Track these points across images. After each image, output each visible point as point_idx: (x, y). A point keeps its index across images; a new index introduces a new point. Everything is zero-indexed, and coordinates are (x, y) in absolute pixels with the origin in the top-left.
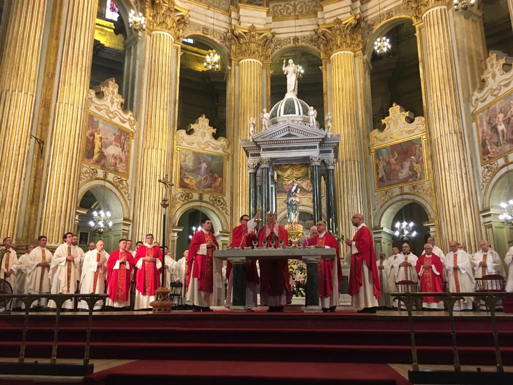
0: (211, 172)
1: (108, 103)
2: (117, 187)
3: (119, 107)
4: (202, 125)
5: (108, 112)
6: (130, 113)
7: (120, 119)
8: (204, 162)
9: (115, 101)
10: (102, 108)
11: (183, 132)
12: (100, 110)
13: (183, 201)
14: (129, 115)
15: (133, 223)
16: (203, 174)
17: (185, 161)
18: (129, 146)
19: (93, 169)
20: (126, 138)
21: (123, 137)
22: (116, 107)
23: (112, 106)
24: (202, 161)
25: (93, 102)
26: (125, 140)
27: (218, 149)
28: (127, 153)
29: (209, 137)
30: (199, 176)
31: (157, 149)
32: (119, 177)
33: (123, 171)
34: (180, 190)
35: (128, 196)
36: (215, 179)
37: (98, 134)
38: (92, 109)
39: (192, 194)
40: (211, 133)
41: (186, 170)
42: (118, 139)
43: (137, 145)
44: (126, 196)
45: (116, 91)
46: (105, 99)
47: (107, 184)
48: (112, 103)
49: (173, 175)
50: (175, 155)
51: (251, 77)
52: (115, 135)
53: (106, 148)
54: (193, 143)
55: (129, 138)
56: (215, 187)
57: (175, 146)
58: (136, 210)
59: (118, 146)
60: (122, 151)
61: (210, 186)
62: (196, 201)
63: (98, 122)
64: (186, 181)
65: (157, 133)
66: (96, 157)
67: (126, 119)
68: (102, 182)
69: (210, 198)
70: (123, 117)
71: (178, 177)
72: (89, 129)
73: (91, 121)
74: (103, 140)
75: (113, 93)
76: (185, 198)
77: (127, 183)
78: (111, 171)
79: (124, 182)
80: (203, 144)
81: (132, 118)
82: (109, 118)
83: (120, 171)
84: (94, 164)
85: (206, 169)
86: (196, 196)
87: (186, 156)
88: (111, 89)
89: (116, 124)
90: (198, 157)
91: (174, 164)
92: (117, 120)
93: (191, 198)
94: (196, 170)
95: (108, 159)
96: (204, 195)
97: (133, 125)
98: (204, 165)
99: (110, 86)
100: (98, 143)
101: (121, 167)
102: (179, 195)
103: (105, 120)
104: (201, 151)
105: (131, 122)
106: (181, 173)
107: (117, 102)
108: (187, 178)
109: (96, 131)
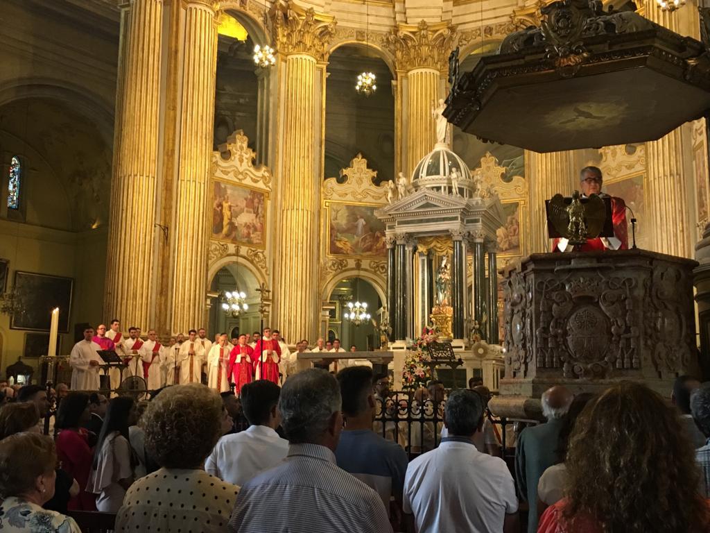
0: (371, 230)
1: (237, 163)
2: (252, 262)
3: (250, 164)
4: (358, 168)
5: (237, 173)
6: (264, 168)
7: (252, 178)
8: (362, 217)
9: (244, 158)
10: (229, 170)
11: (333, 181)
12: (226, 173)
13: (336, 270)
14: (263, 171)
15: (273, 302)
16: (360, 233)
17: (336, 219)
18: (265, 209)
19: (223, 245)
20: (260, 201)
21: (256, 199)
22: (246, 165)
23: (241, 165)
24: (358, 217)
25: (220, 166)
26: (259, 203)
27: (381, 198)
28: (262, 219)
29: (367, 184)
30: (355, 237)
31: (298, 209)
32: (253, 249)
33: (258, 241)
34: (331, 257)
35: (266, 271)
36: (378, 239)
37: (227, 202)
38: (219, 174)
39: (346, 261)
40: (370, 178)
41: (338, 231)
42: (250, 203)
43: (275, 208)
44: (263, 271)
45: (245, 145)
46: (233, 158)
47: (241, 260)
48: (241, 161)
49: (321, 238)
50: (323, 212)
51: (421, 95)
52: (246, 199)
53: (236, 217)
54: (347, 194)
55: (263, 200)
56: (377, 250)
57: (323, 201)
58: (276, 287)
59: (250, 212)
60: (256, 216)
61: (369, 249)
62: (352, 269)
63: (225, 188)
64: (338, 244)
65: (297, 190)
66: (225, 230)
67: (259, 177)
68: (234, 259)
69: (370, 265)
70: (255, 176)
71: (328, 240)
72: (216, 199)
73: (218, 189)
74: (232, 208)
75: (242, 148)
76: (338, 266)
77: (264, 256)
78: (244, 244)
79: (261, 255)
80: (359, 194)
81: (266, 174)
82: (238, 181)
83: (255, 241)
84: (223, 238)
85: (364, 226)
86: (351, 263)
87: (338, 211)
88: (239, 144)
89: (246, 186)
90: (353, 212)
91: (322, 224)
92: (248, 182)
93: (345, 266)
94: (351, 229)
95: (239, 229)
96: (363, 261)
97: (269, 182)
98: (362, 222)
99: (238, 141)
100: (227, 213)
101: (255, 237)
102: (330, 264)
103: (234, 184)
104: (357, 204)
105: (266, 179)
106: (331, 235)
107: (246, 159)
108: (340, 241)
109: (224, 200)
